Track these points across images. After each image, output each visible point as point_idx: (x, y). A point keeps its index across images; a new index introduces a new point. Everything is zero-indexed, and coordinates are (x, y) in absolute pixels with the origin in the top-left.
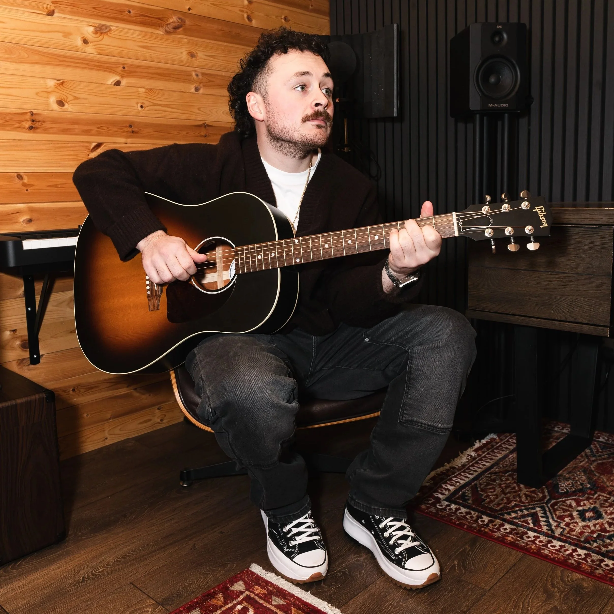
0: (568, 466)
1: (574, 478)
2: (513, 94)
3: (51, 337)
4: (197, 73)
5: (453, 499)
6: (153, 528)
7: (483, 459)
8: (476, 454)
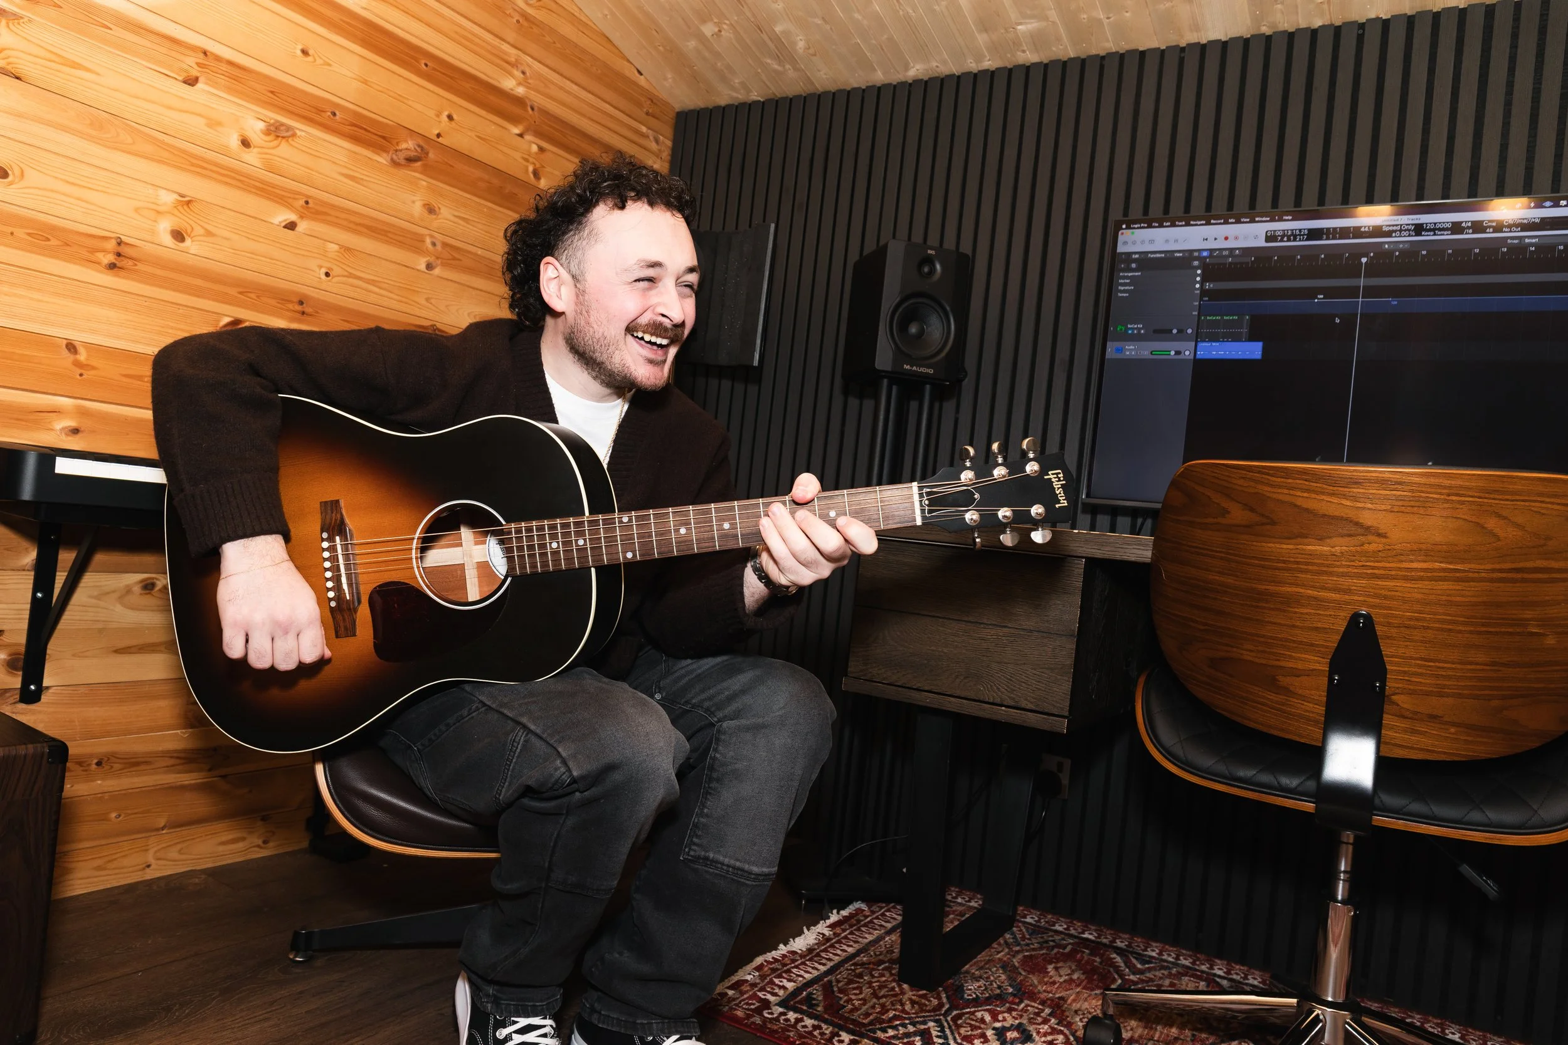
0: (979, 958)
1: (988, 978)
2: (943, 354)
3: (74, 655)
4: (434, 240)
5: (792, 1003)
6: (225, 1033)
7: (843, 941)
8: (831, 933)
